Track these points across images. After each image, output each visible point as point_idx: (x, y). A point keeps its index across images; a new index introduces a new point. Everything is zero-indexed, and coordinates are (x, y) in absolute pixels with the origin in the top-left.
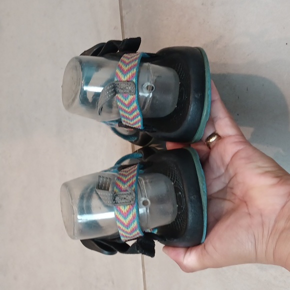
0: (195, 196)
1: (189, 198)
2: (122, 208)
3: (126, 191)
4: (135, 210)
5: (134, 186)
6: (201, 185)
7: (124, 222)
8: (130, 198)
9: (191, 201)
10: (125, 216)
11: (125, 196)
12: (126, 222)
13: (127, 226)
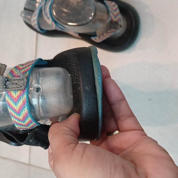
0: (89, 86)
1: (83, 88)
2: (13, 93)
3: (19, 76)
4: (25, 96)
5: (27, 73)
6: (96, 76)
7: (15, 108)
8: (21, 83)
9: (85, 91)
10: (16, 101)
11: (16, 82)
12: (17, 108)
13: (19, 113)
